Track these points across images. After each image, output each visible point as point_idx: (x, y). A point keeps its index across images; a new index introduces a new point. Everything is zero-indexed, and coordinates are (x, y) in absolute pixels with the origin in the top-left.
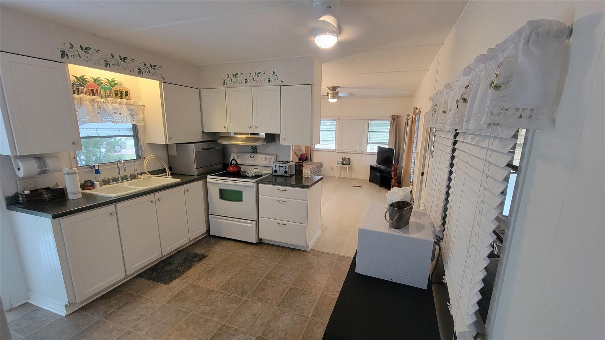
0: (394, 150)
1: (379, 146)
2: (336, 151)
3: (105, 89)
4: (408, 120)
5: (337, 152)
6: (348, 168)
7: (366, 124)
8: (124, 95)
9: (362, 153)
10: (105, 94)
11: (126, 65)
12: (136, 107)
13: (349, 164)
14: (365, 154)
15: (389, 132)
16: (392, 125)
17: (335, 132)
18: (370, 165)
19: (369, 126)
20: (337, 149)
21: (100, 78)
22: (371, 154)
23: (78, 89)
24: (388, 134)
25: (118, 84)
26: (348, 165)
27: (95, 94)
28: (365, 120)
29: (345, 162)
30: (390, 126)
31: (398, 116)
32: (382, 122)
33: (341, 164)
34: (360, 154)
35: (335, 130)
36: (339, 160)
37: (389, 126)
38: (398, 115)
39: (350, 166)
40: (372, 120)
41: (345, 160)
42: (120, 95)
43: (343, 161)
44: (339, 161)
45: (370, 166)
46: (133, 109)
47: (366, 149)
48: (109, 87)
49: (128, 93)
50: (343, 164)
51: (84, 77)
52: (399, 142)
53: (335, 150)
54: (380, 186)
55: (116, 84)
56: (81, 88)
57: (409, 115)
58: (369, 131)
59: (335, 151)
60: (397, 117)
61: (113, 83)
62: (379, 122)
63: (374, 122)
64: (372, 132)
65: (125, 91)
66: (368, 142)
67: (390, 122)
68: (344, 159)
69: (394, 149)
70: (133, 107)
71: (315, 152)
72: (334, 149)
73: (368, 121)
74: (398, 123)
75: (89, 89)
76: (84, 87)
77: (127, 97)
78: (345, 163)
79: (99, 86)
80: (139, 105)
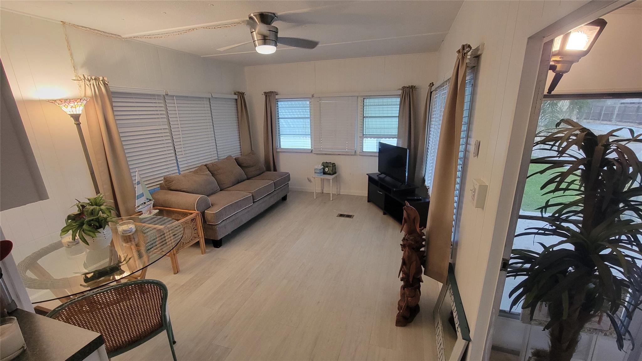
0: (408, 150)
1: (381, 142)
2: (314, 152)
4: (431, 92)
5: (314, 154)
6: (331, 180)
7: (360, 104)
9: (355, 154)
13: (335, 173)
14: (359, 155)
15: (398, 117)
16: (402, 104)
17: (309, 120)
18: (367, 174)
19: (365, 107)
20: (314, 148)
22: (370, 155)
24: (397, 120)
26: (333, 174)
28: (358, 97)
29: (327, 169)
30: (399, 106)
31: (412, 88)
32: (385, 100)
33: (320, 173)
34: (351, 155)
35: (309, 116)
36: (316, 167)
37: (397, 106)
38: (412, 85)
39: (337, 176)
40: (369, 97)
41: (327, 167)
43: (324, 169)
44: (317, 169)
45: (368, 176)
47: (360, 147)
50: (325, 173)
52: (415, 134)
53: (312, 150)
54: (384, 214)
57: (433, 85)
58: (365, 116)
59: (311, 152)
60: (411, 90)
62: (381, 101)
63: (372, 101)
64: (370, 117)
66: (363, 135)
67: (398, 100)
68: (325, 165)
69: (406, 149)
71: (280, 154)
72: (310, 148)
73: (362, 98)
74: (413, 99)
78: (328, 172)
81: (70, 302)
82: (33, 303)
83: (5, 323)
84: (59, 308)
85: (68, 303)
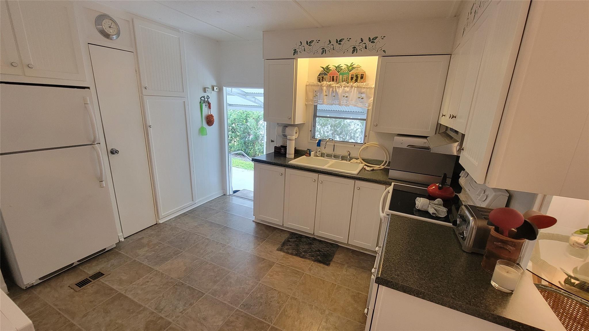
3: (343, 74)
8: (359, 78)
10: (343, 79)
11: (341, 47)
12: (368, 90)
21: (340, 65)
23: (323, 77)
25: (355, 68)
27: (335, 80)
42: (356, 78)
46: (363, 92)
48: (347, 72)
49: (363, 75)
51: (328, 67)
55: (353, 68)
56: (325, 76)
61: (351, 68)
65: (361, 74)
70: (363, 90)
75: (330, 76)
76: (327, 75)
77: (362, 80)
79: (338, 72)
80: (371, 88)
81: (554, 290)
82: (527, 269)
83: (512, 267)
84: (543, 287)
85: (553, 289)
